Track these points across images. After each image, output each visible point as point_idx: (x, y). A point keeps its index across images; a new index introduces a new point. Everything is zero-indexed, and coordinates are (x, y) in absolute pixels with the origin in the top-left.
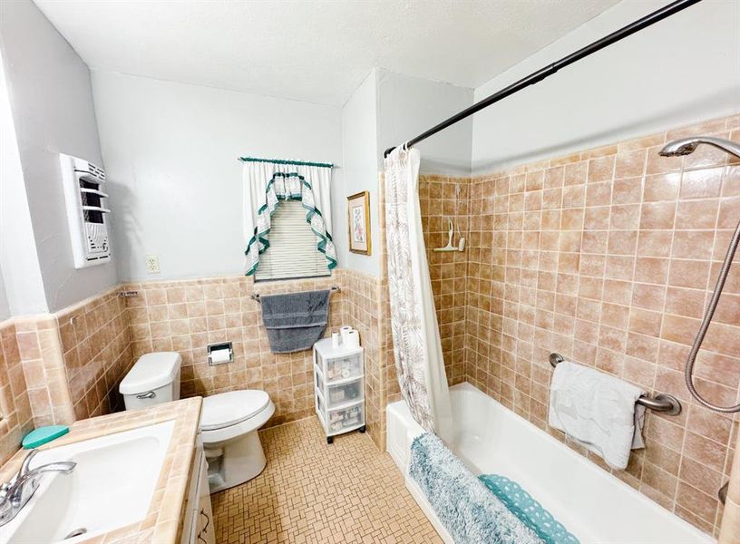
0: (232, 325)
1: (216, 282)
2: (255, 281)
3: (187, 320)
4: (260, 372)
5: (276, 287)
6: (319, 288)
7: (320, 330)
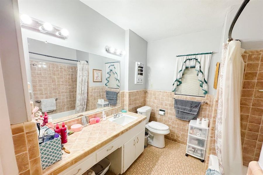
0: (166, 105)
1: (164, 92)
2: (175, 94)
3: (156, 101)
4: (171, 122)
5: (181, 97)
6: (198, 100)
7: (194, 116)
